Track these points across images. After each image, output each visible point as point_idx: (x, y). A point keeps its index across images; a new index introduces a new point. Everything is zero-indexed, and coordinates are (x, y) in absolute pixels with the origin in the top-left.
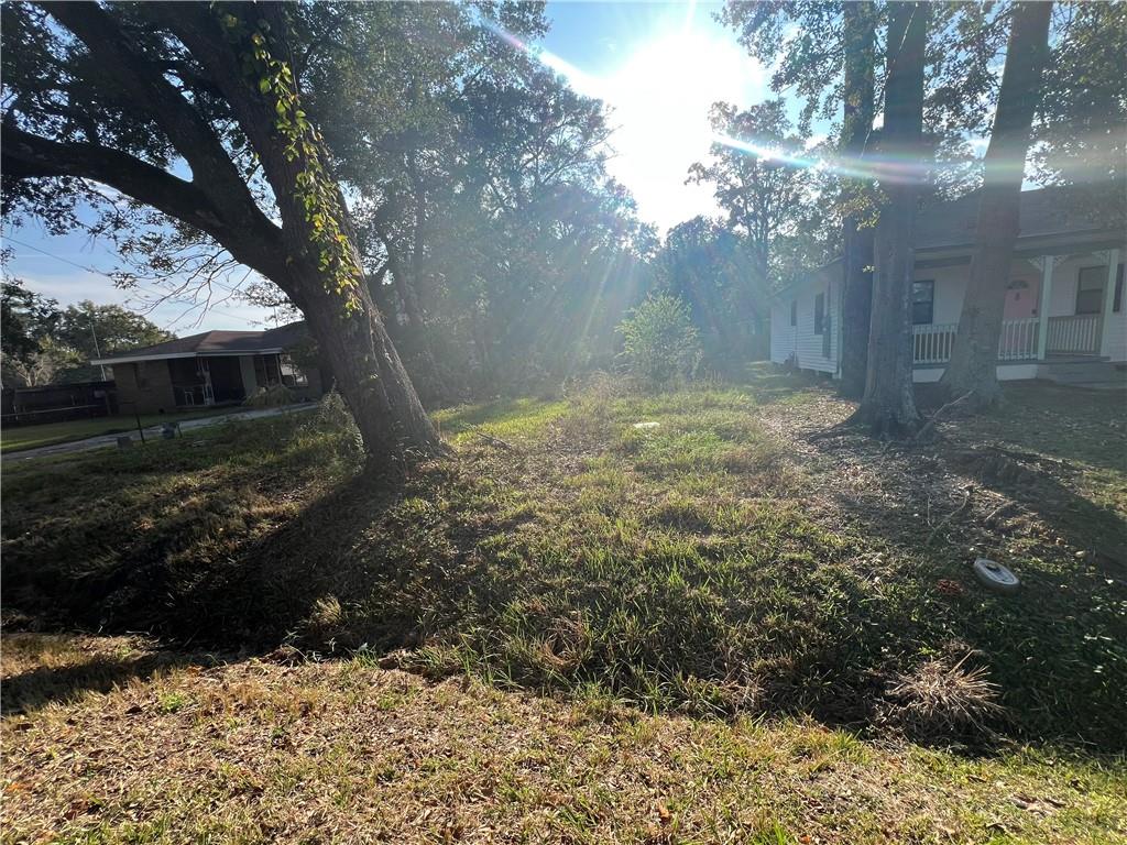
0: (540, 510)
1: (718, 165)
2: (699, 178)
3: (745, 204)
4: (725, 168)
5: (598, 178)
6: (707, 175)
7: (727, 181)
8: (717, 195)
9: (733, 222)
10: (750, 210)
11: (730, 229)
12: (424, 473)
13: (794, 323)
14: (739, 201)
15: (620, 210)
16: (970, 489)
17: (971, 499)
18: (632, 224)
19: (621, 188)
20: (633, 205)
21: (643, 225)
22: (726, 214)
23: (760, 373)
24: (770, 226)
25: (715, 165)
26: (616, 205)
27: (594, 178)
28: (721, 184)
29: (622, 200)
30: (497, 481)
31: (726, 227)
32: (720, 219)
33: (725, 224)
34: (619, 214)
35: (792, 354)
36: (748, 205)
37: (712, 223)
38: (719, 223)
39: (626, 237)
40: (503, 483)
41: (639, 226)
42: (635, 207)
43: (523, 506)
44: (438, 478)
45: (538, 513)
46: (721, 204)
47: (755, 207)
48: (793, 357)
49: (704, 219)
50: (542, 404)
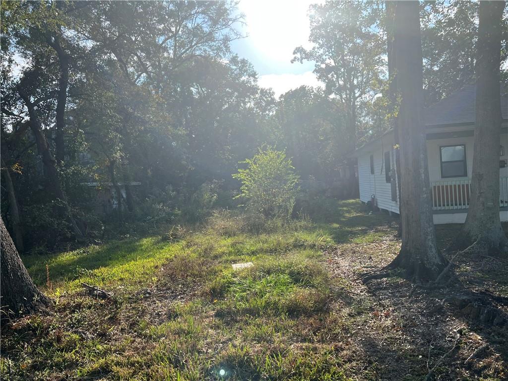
1: (316, 50)
2: (302, 59)
3: (337, 78)
4: (321, 51)
5: (224, 54)
6: (308, 56)
7: (323, 62)
8: (315, 71)
9: (328, 91)
10: (341, 83)
11: (326, 96)
13: (372, 172)
14: (333, 76)
15: (244, 78)
16: (460, 332)
17: (459, 342)
18: (254, 90)
19: (244, 62)
20: (254, 75)
21: (262, 91)
22: (323, 86)
24: (357, 95)
25: (314, 48)
26: (241, 75)
27: (221, 54)
28: (319, 64)
29: (246, 71)
30: (85, 334)
31: (323, 95)
32: (318, 89)
33: (323, 93)
34: (244, 81)
35: (373, 197)
36: (340, 79)
37: (313, 91)
38: (318, 91)
39: (250, 99)
40: (90, 336)
41: (259, 91)
42: (256, 77)
43: (102, 361)
44: (28, 334)
45: (114, 367)
46: (319, 78)
47: (344, 81)
48: (373, 199)
49: (307, 89)
50: (162, 244)
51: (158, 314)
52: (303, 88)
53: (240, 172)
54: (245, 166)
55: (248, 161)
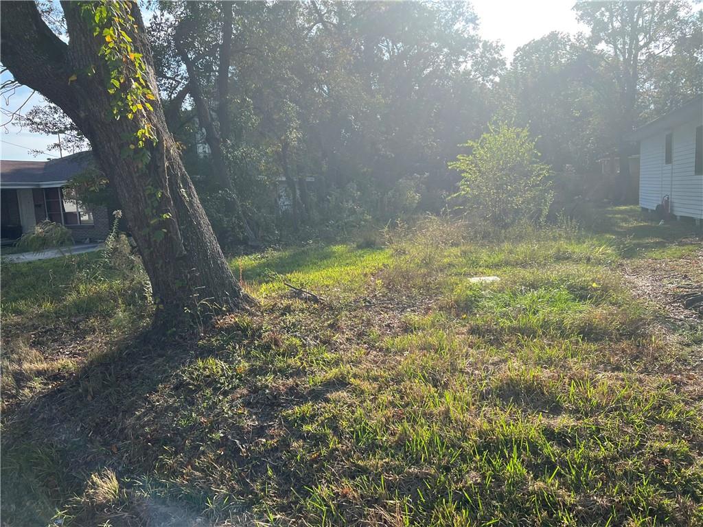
0: (355, 376)
3: (611, 16)
8: (577, 7)
9: (595, 40)
10: (617, 24)
11: (591, 48)
12: (221, 329)
13: (669, 160)
14: (602, 14)
15: (458, 26)
18: (472, 43)
20: (473, 20)
21: (485, 43)
22: (587, 30)
23: (625, 220)
26: (454, 20)
29: (461, 14)
30: (306, 340)
31: (587, 45)
32: (579, 36)
33: (585, 42)
34: (457, 30)
35: (666, 198)
36: (614, 19)
37: (570, 40)
38: (578, 40)
39: (466, 58)
40: (312, 342)
41: (481, 45)
42: (477, 22)
43: (335, 371)
44: (238, 335)
45: (352, 380)
46: (581, 18)
47: (622, 21)
48: (667, 202)
49: (560, 36)
50: (360, 252)
51: (388, 326)
52: (553, 36)
53: (459, 160)
54: (468, 151)
55: (470, 143)
